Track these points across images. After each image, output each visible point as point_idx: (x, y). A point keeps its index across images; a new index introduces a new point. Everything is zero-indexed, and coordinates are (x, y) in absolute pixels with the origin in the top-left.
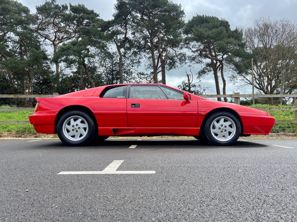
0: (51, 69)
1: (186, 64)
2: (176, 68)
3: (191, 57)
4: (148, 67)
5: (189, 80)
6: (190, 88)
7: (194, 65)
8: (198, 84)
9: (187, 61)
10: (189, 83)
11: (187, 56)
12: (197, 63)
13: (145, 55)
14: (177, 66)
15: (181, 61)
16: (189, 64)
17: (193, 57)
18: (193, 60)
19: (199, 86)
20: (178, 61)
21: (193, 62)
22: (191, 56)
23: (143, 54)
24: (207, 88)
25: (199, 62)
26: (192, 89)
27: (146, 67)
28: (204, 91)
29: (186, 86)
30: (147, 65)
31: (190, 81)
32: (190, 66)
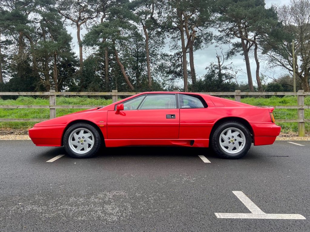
0: (72, 51)
1: (212, 44)
2: (202, 48)
3: (218, 37)
4: (172, 48)
5: (219, 62)
6: (220, 70)
7: (221, 45)
8: (230, 66)
9: (213, 41)
10: (219, 65)
11: (213, 36)
12: (224, 43)
13: (168, 34)
14: (203, 46)
15: (207, 42)
16: (215, 44)
17: (220, 37)
18: (220, 40)
19: (231, 68)
20: (204, 41)
21: (220, 42)
22: (218, 35)
23: (166, 34)
24: (239, 70)
25: (227, 43)
26: (223, 72)
27: (171, 48)
28: (236, 74)
29: (216, 68)
30: (171, 45)
31: (221, 64)
32: (216, 46)
